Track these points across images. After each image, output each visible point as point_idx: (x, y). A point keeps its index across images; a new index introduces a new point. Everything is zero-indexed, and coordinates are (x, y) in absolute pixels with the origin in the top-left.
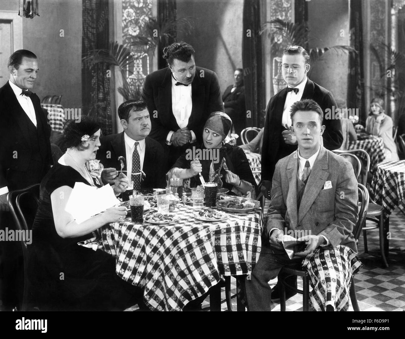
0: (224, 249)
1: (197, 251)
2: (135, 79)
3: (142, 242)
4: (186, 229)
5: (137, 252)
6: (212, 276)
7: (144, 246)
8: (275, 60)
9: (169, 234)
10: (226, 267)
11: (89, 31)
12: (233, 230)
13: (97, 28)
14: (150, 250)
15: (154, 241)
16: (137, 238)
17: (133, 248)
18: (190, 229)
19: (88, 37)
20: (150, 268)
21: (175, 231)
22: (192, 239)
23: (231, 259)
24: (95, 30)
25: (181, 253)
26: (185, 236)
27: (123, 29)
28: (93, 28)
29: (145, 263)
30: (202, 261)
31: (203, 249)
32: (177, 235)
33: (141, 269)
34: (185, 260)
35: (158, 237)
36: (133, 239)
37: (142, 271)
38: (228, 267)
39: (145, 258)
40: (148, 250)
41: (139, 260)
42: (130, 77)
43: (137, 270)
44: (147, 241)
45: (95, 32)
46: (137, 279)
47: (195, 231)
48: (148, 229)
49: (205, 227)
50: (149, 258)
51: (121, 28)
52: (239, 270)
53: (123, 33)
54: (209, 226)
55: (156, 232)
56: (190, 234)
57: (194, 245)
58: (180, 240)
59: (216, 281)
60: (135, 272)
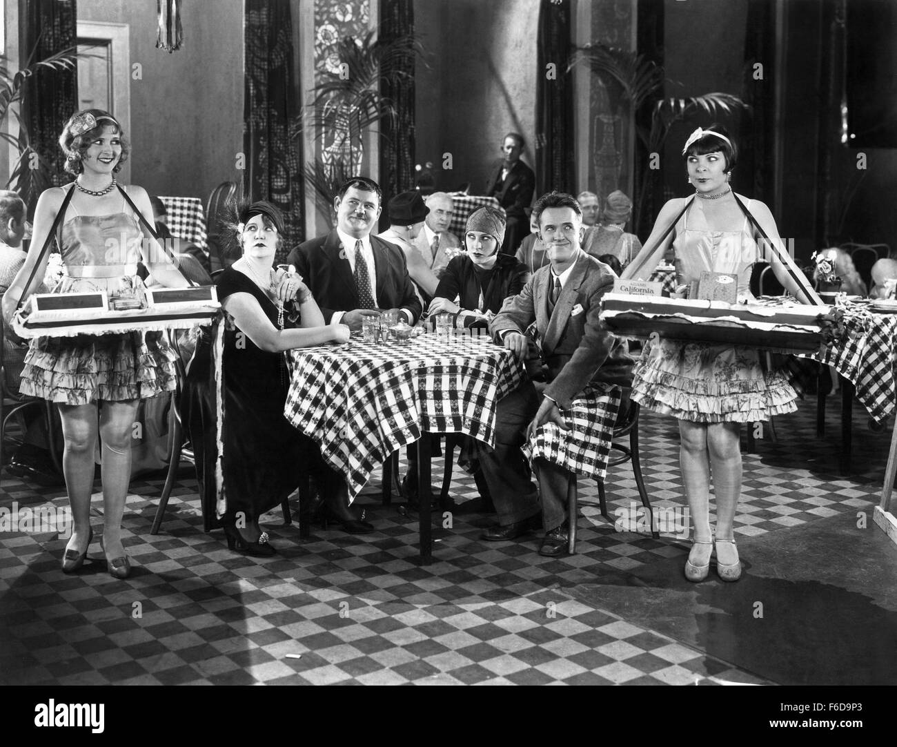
0: (430, 395)
1: (389, 394)
2: (337, 154)
3: (321, 378)
4: (377, 363)
5: (313, 391)
6: (408, 431)
7: (324, 384)
8: (598, 119)
9: (354, 368)
10: (432, 421)
11: (257, 65)
12: (446, 370)
13: (270, 61)
14: (331, 389)
15: (337, 378)
16: (315, 373)
17: (308, 384)
18: (382, 364)
19: (254, 77)
20: (330, 413)
21: (363, 365)
22: (384, 377)
23: (439, 409)
24: (266, 63)
25: (370, 396)
26: (375, 373)
27: (317, 61)
28: (263, 60)
29: (323, 408)
30: (395, 409)
31: (398, 393)
32: (364, 371)
33: (318, 414)
34: (374, 406)
35: (341, 372)
36: (309, 373)
37: (319, 418)
38: (435, 420)
39: (324, 401)
40: (329, 389)
41: (316, 402)
42: (328, 149)
43: (312, 415)
44: (329, 377)
45: (266, 67)
46: (310, 428)
47: (388, 366)
48: (330, 360)
49: (402, 363)
50: (329, 400)
51: (313, 60)
52: (449, 426)
53: (316, 69)
54: (408, 361)
55: (339, 366)
56: (382, 370)
57: (386, 386)
58: (369, 378)
59: (413, 437)
60: (308, 416)
